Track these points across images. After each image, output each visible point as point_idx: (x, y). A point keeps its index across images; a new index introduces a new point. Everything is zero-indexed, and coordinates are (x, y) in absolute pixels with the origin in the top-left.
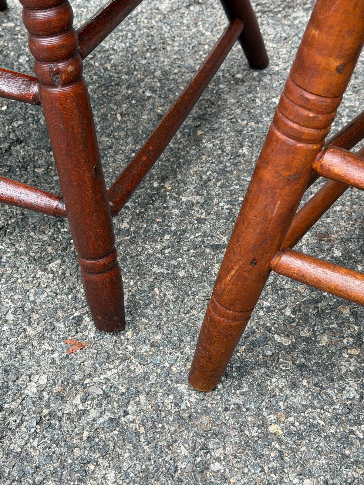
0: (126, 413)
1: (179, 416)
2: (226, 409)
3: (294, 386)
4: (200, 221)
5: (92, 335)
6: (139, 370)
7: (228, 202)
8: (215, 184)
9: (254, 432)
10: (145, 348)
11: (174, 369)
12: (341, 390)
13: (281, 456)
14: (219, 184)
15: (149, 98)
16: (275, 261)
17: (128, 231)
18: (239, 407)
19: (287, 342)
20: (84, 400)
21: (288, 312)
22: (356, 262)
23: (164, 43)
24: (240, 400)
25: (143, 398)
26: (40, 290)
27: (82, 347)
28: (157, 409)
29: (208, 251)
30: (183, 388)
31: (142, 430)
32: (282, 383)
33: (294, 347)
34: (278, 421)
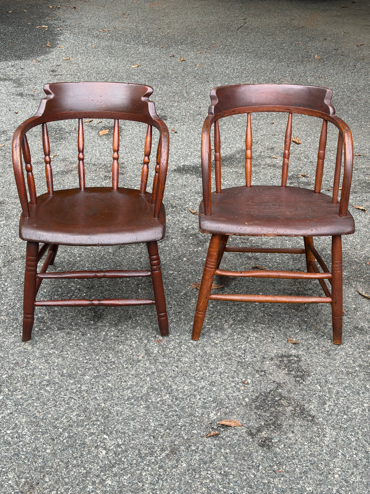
0: (182, 349)
1: (194, 347)
2: (204, 342)
3: (217, 334)
4: (171, 308)
5: (161, 338)
6: (178, 341)
7: (175, 301)
8: (168, 298)
9: (213, 344)
10: (177, 337)
11: (187, 339)
12: (227, 331)
13: (221, 346)
14: (169, 298)
15: (129, 280)
16: (210, 297)
17: (152, 316)
18: (206, 341)
19: (210, 327)
20: (170, 350)
21: (207, 321)
22: (217, 306)
23: (120, 263)
24: (206, 340)
25: (184, 346)
26: (140, 334)
27: (161, 341)
28: (188, 346)
29: (178, 314)
30: (191, 341)
31: (188, 351)
32: (214, 334)
33: (212, 327)
34: (217, 340)
